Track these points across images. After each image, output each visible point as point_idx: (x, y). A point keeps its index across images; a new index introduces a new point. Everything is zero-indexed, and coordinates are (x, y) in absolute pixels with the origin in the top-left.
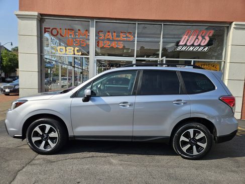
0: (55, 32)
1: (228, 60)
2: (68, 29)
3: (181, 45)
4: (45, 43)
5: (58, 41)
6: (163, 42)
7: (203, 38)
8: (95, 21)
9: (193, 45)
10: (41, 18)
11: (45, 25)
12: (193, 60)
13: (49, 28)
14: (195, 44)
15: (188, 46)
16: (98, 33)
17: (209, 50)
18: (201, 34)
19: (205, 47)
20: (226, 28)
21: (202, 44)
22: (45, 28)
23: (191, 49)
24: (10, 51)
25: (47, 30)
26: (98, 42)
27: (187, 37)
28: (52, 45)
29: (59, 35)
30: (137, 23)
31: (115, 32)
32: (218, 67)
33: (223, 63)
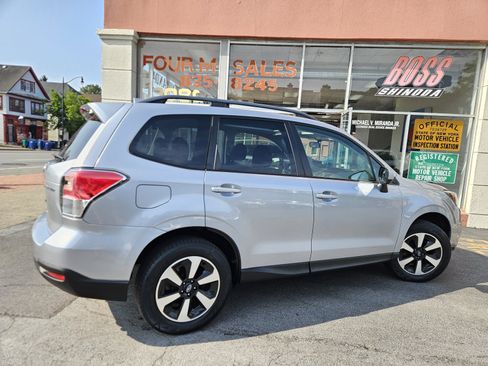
0: (160, 63)
1: (481, 115)
2: (184, 59)
3: (388, 86)
4: (143, 81)
5: (164, 77)
6: (353, 79)
7: (432, 71)
8: (229, 42)
9: (410, 86)
10: (140, 40)
11: (144, 52)
12: (409, 114)
13: (152, 57)
14: (416, 83)
15: (400, 87)
16: (233, 64)
17: (443, 96)
18: (427, 64)
19: (435, 88)
20: (480, 52)
21: (430, 84)
22: (145, 57)
23: (407, 92)
24: (79, 93)
25: (147, 60)
26: (233, 80)
27: (400, 71)
28: (155, 86)
29: (167, 68)
30: (304, 44)
31: (263, 63)
32: (460, 129)
33: (471, 120)
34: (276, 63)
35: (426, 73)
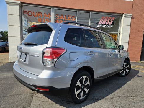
0: (30, 14)
1: (121, 32)
2: (39, 13)
3: (100, 24)
7: (110, 21)
9: (105, 24)
10: (22, 5)
11: (23, 9)
13: (27, 11)
14: (106, 24)
15: (102, 25)
17: (112, 28)
18: (109, 19)
19: (111, 25)
20: (120, 16)
21: (109, 24)
22: (24, 11)
23: (104, 26)
25: (25, 12)
26: (56, 21)
27: (102, 20)
29: (33, 16)
30: (77, 11)
31: (65, 16)
32: (116, 36)
33: (118, 34)
34: (69, 16)
35: (109, 21)
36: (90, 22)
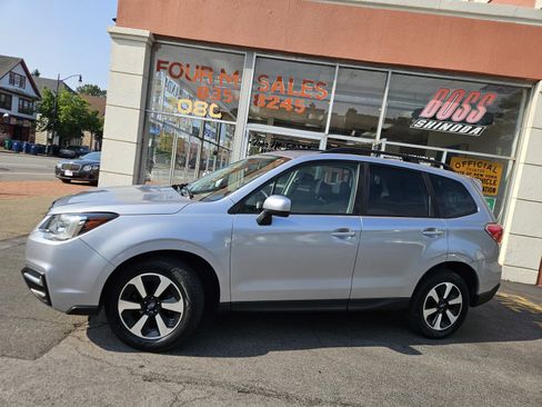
0: (176, 70)
1: (522, 158)
2: (203, 68)
3: (425, 118)
4: (154, 88)
5: (178, 86)
6: (388, 107)
7: (474, 107)
9: (449, 120)
10: (156, 42)
11: (159, 56)
12: (446, 151)
15: (438, 120)
18: (469, 99)
19: (474, 125)
20: (525, 92)
23: (445, 127)
26: (257, 97)
27: (439, 103)
28: (167, 94)
29: (183, 77)
30: (338, 65)
31: (291, 81)
32: (499, 171)
33: (511, 163)
34: (305, 82)
35: (467, 107)
36: (384, 106)
